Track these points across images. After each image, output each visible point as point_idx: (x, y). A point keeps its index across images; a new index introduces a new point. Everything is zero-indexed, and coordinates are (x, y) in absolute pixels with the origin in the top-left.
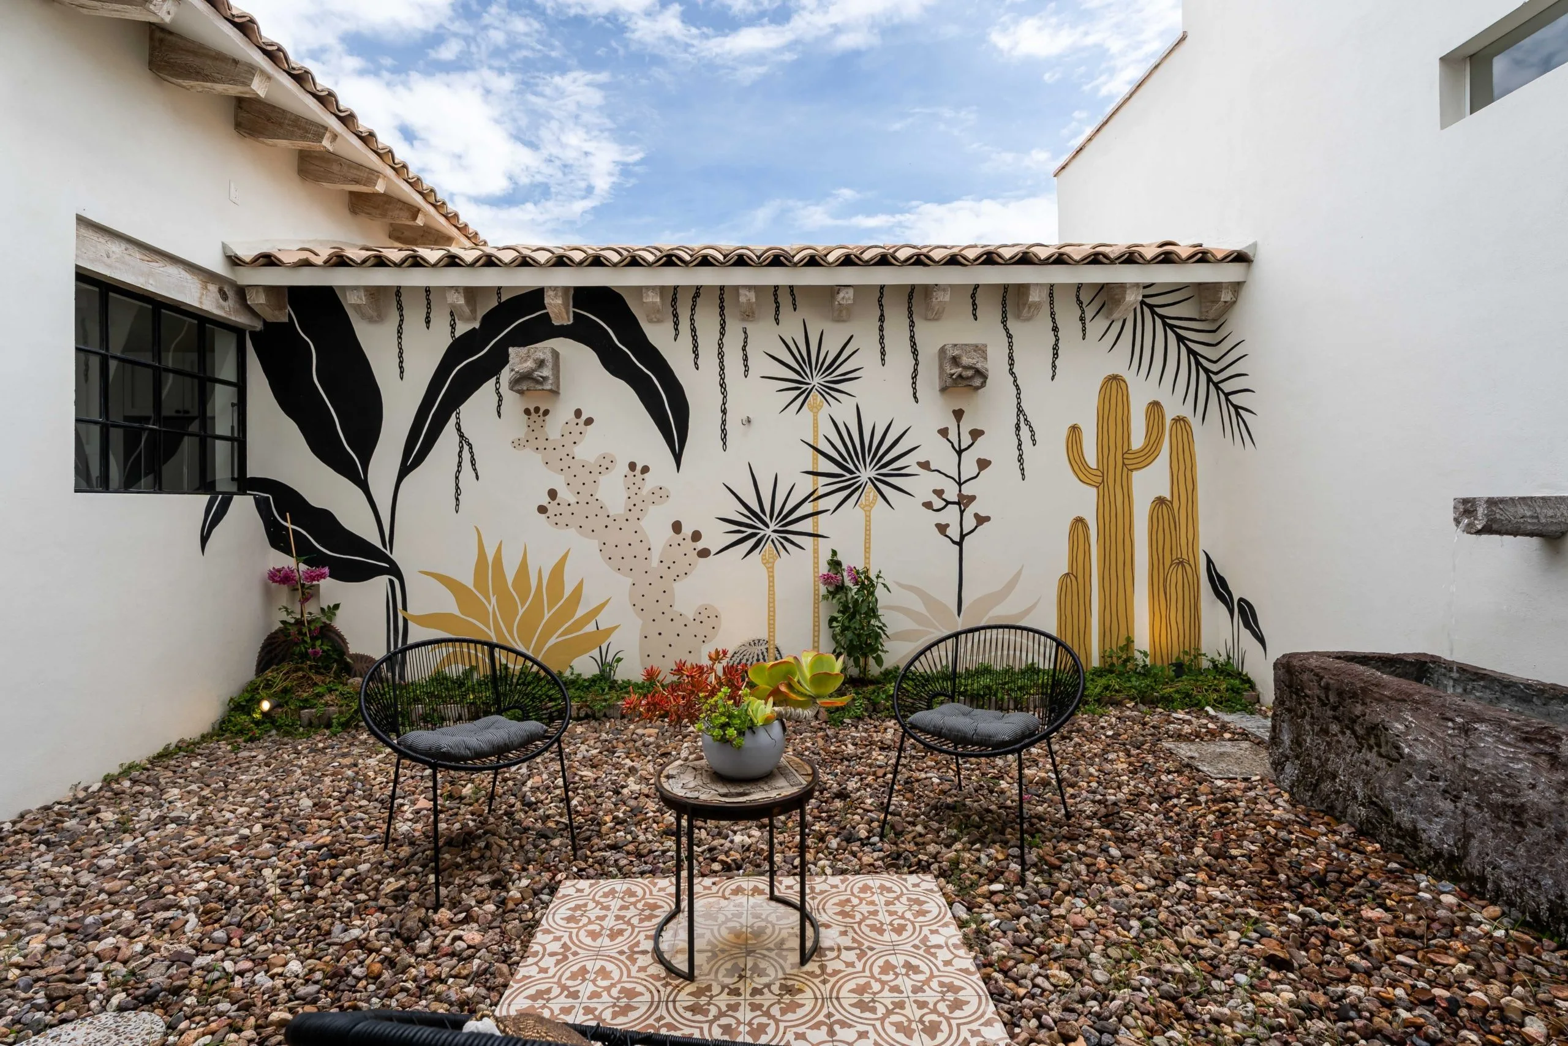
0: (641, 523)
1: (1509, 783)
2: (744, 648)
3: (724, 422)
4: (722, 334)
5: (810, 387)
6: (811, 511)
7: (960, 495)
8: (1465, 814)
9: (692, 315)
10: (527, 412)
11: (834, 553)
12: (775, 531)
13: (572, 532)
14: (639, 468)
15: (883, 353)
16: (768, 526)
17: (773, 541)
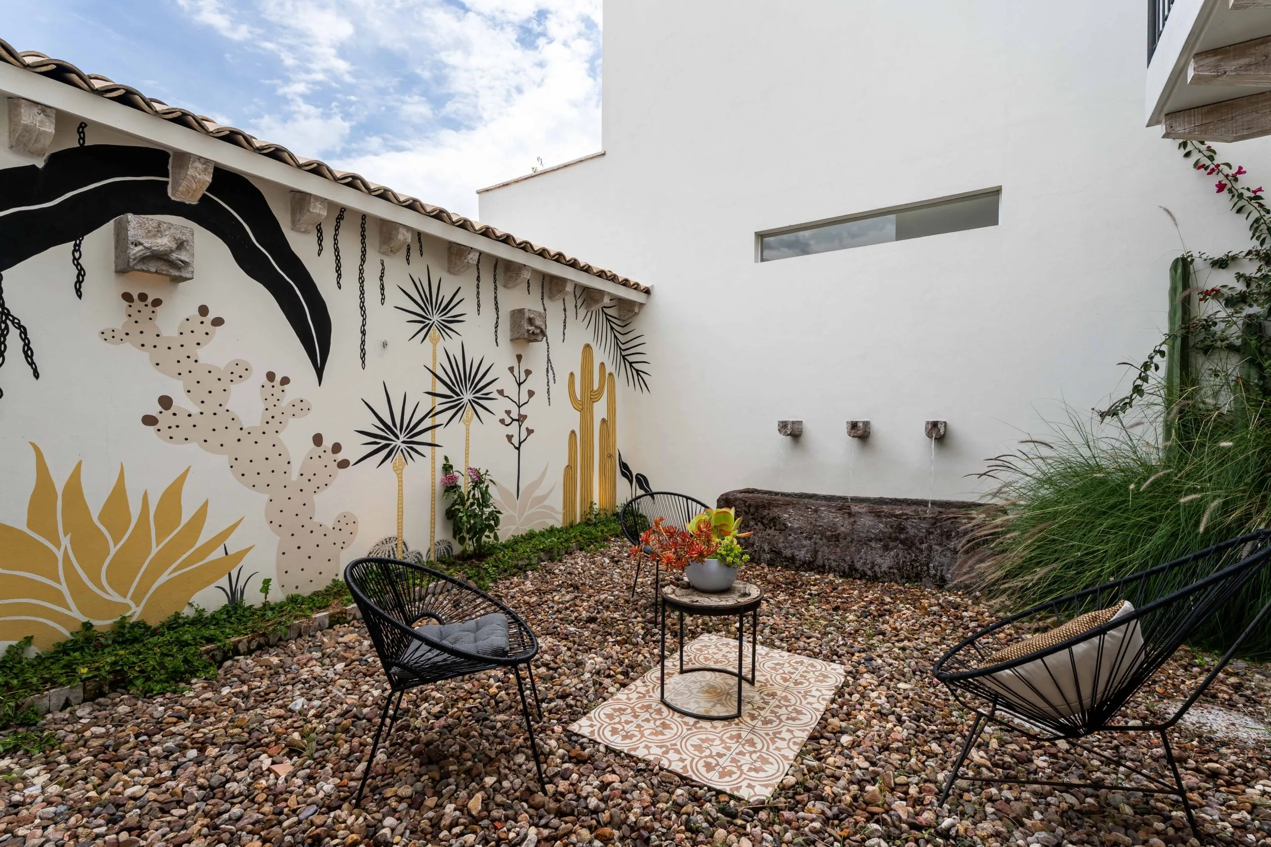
0: (281, 435)
1: (834, 527)
2: (377, 547)
3: (363, 342)
4: (363, 260)
5: (431, 322)
6: (430, 425)
7: (519, 414)
8: (815, 543)
9: (336, 235)
10: (127, 297)
11: (446, 458)
12: (404, 442)
13: (193, 447)
14: (278, 378)
15: (479, 306)
16: (398, 438)
17: (402, 451)
